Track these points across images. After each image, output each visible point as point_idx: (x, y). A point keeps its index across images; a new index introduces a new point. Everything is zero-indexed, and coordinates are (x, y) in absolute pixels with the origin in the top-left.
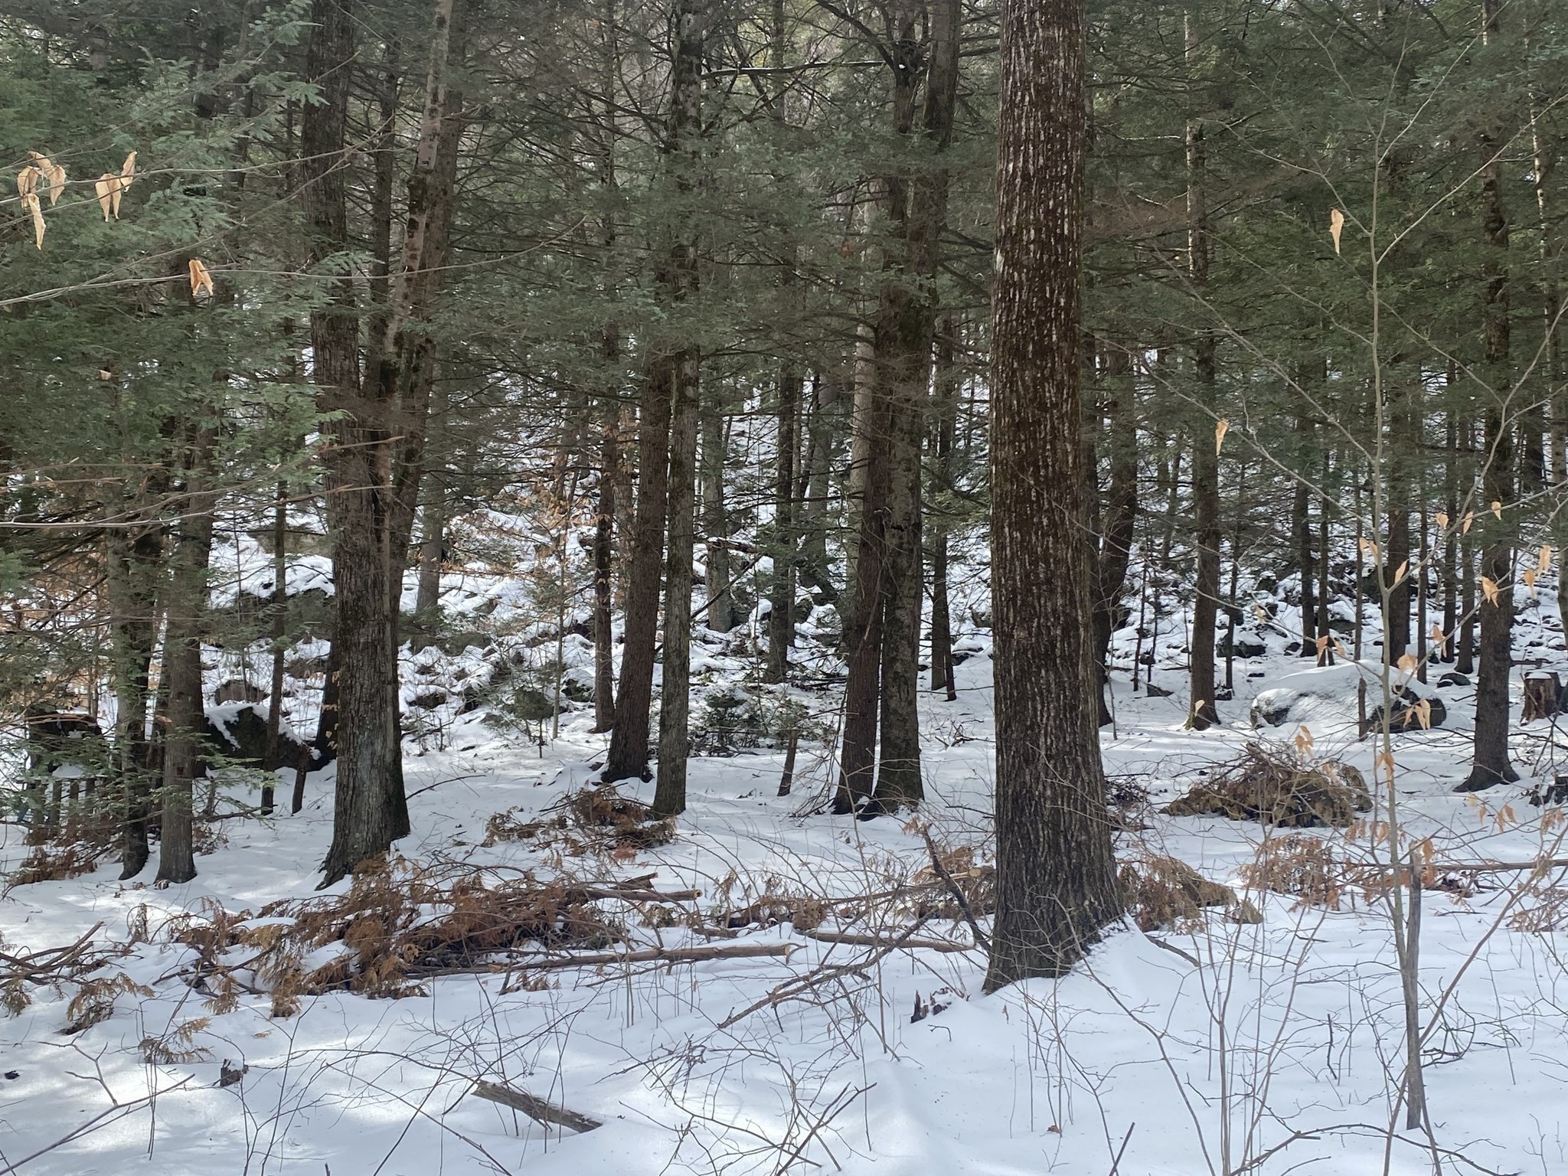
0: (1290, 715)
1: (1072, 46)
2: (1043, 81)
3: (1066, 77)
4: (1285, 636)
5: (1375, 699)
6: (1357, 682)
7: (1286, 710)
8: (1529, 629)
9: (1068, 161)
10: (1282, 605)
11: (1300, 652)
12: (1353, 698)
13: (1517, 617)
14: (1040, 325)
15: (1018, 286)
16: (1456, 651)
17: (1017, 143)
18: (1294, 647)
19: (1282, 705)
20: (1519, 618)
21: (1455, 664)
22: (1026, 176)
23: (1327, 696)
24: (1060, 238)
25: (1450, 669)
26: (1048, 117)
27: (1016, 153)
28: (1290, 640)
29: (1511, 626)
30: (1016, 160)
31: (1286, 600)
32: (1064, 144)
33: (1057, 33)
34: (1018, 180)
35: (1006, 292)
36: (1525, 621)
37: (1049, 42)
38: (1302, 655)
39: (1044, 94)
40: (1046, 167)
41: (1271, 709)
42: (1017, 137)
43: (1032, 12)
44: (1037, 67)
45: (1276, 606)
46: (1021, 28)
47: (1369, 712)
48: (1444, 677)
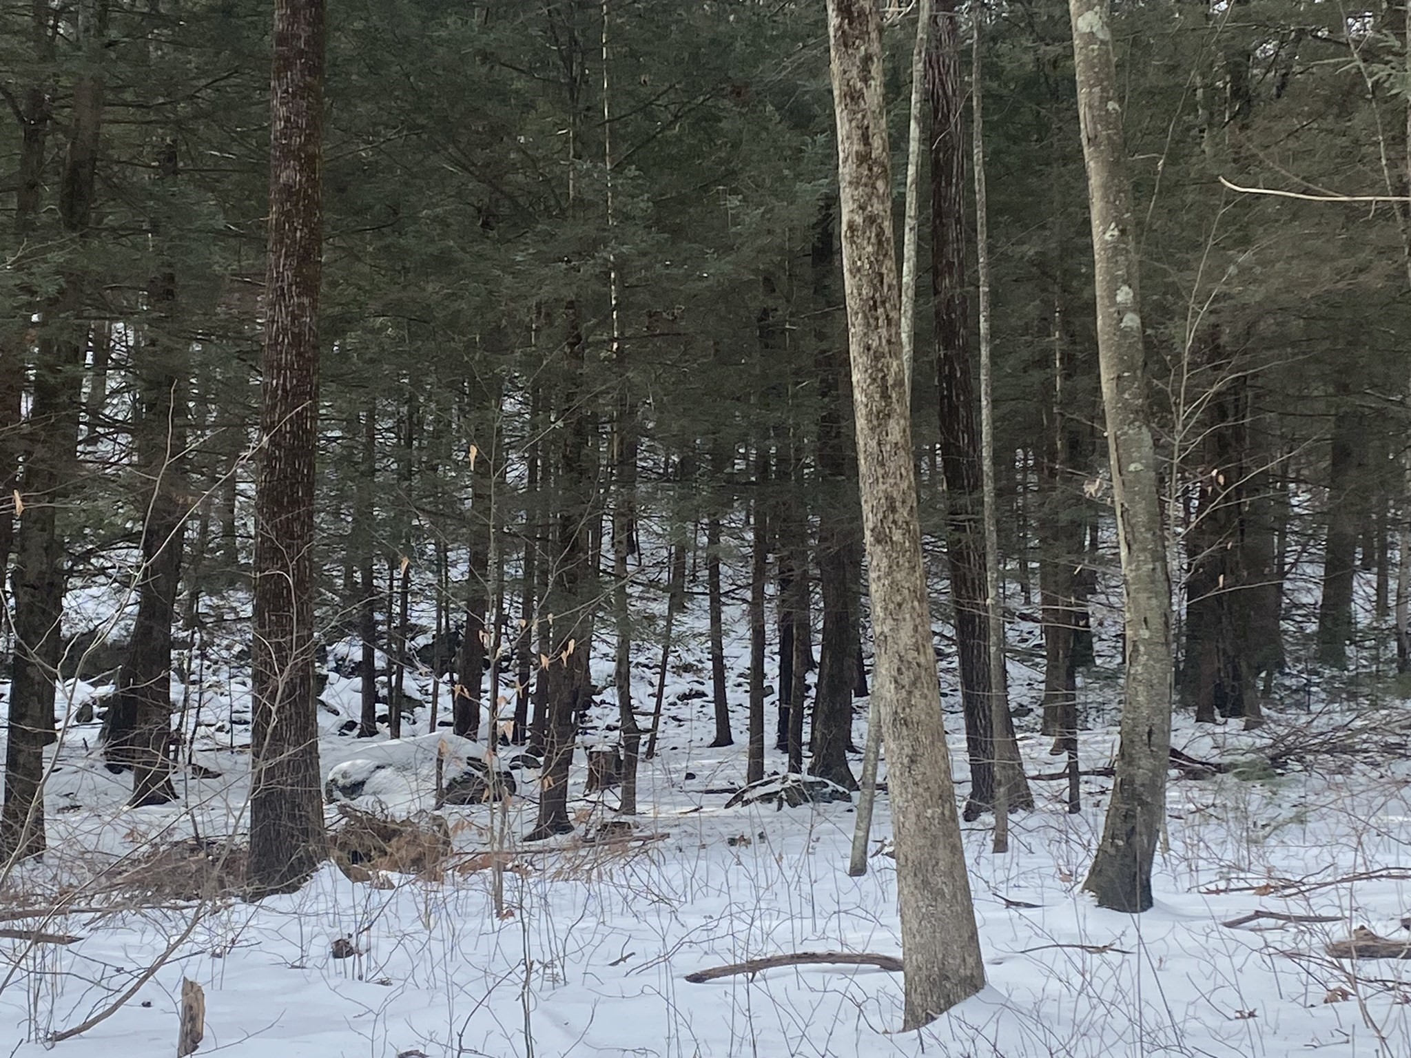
0: (366, 788)
1: (314, 308)
2: (297, 330)
3: (310, 329)
4: (338, 714)
5: (453, 771)
6: (435, 755)
7: (363, 783)
8: (607, 711)
9: (311, 383)
10: (333, 676)
11: (356, 731)
12: (428, 769)
13: (594, 697)
14: (292, 485)
15: (279, 459)
16: (528, 734)
17: (279, 368)
18: (350, 725)
19: (360, 778)
20: (597, 698)
21: (525, 748)
22: (284, 390)
23: (403, 768)
24: (305, 431)
25: (521, 751)
26: (299, 354)
27: (279, 373)
28: (345, 718)
29: (588, 708)
30: (278, 378)
31: (337, 670)
32: (308, 371)
33: (306, 301)
34: (280, 392)
35: (270, 462)
36: (603, 702)
37: (301, 306)
38: (359, 736)
39: (297, 339)
40: (297, 386)
41: (348, 782)
42: (279, 365)
43: (290, 285)
44: (293, 321)
45: (327, 677)
46: (283, 294)
47: (445, 783)
48: (514, 759)
